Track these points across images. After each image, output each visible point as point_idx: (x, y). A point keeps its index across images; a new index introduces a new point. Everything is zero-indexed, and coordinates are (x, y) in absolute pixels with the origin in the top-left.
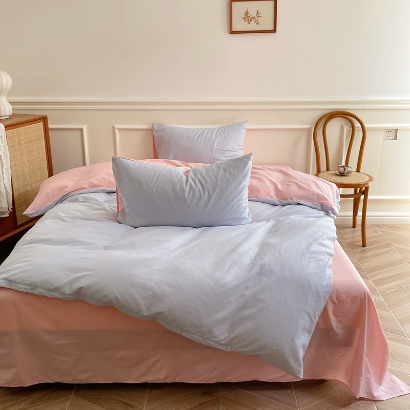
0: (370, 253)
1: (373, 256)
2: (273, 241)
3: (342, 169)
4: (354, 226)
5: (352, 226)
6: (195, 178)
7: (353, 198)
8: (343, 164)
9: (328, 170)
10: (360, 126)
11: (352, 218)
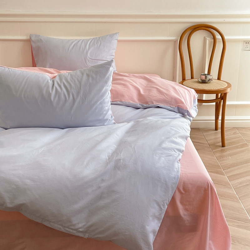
0: (228, 153)
1: (230, 155)
2: (130, 139)
3: (203, 77)
4: (216, 129)
5: (215, 129)
6: (61, 83)
7: (214, 103)
8: (206, 73)
9: (192, 78)
10: (221, 38)
11: (215, 121)
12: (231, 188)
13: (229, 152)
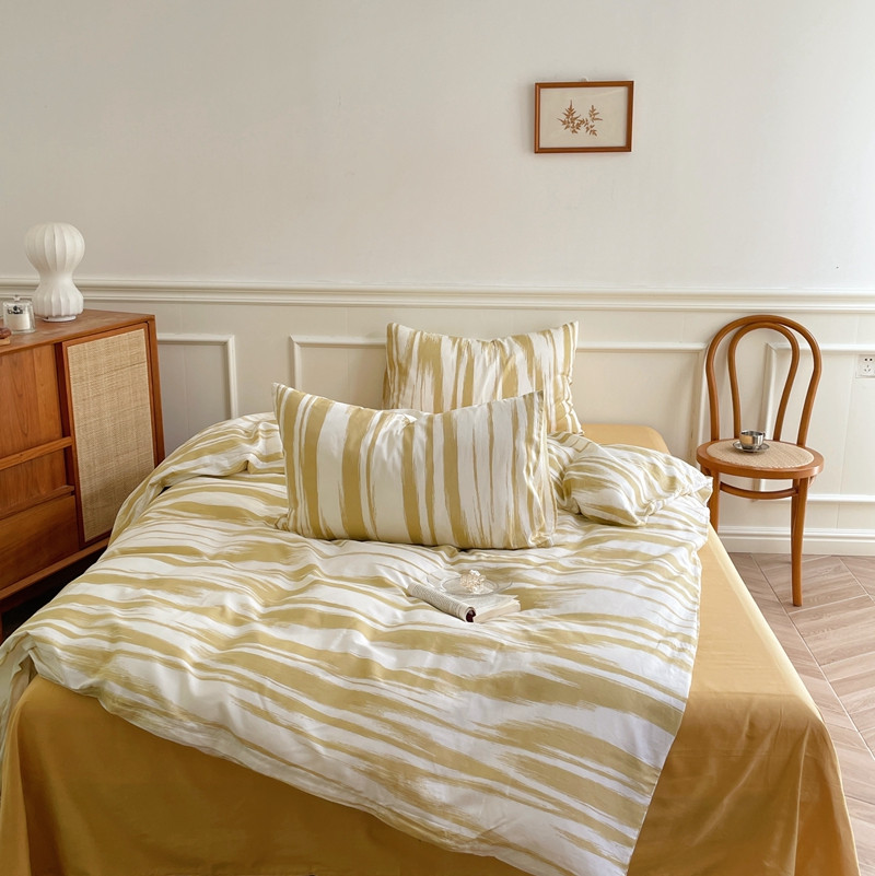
9: (736, 437)
10: (810, 349)
12: (841, 714)
13: (829, 619)
